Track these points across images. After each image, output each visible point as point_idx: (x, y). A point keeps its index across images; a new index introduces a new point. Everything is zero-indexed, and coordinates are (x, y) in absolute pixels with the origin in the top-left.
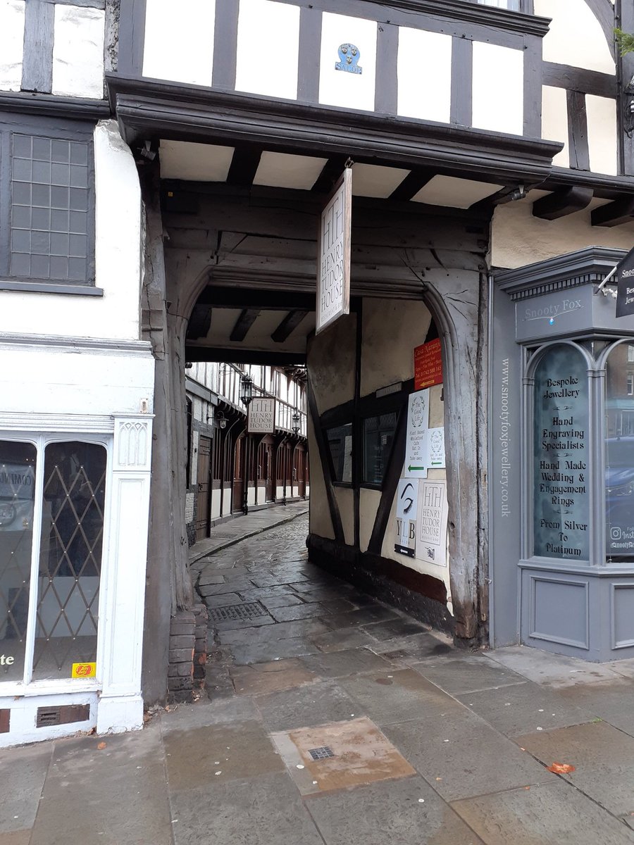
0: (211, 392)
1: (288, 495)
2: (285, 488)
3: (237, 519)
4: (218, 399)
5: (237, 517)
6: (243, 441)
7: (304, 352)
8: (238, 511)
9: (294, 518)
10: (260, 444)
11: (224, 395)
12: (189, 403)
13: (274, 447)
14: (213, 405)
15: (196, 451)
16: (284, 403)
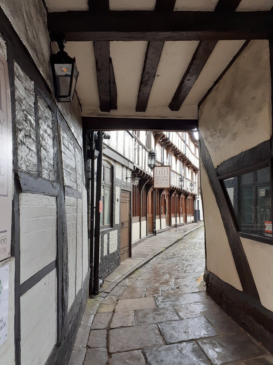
0: (129, 161)
1: (178, 222)
2: (176, 218)
3: (150, 238)
4: (134, 167)
5: (149, 237)
6: (152, 193)
7: (196, 119)
8: (151, 234)
9: (183, 237)
10: (162, 194)
11: (138, 164)
12: (111, 167)
13: (170, 196)
14: (131, 170)
15: (118, 201)
16: (174, 172)
